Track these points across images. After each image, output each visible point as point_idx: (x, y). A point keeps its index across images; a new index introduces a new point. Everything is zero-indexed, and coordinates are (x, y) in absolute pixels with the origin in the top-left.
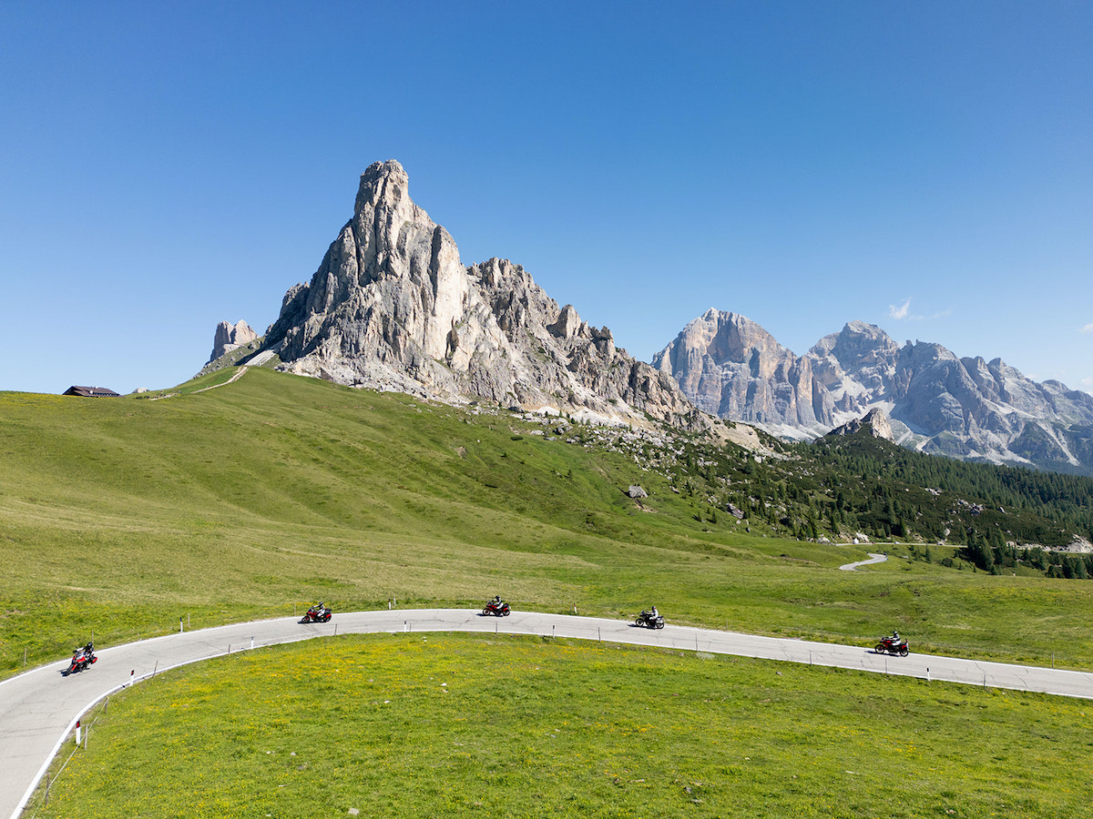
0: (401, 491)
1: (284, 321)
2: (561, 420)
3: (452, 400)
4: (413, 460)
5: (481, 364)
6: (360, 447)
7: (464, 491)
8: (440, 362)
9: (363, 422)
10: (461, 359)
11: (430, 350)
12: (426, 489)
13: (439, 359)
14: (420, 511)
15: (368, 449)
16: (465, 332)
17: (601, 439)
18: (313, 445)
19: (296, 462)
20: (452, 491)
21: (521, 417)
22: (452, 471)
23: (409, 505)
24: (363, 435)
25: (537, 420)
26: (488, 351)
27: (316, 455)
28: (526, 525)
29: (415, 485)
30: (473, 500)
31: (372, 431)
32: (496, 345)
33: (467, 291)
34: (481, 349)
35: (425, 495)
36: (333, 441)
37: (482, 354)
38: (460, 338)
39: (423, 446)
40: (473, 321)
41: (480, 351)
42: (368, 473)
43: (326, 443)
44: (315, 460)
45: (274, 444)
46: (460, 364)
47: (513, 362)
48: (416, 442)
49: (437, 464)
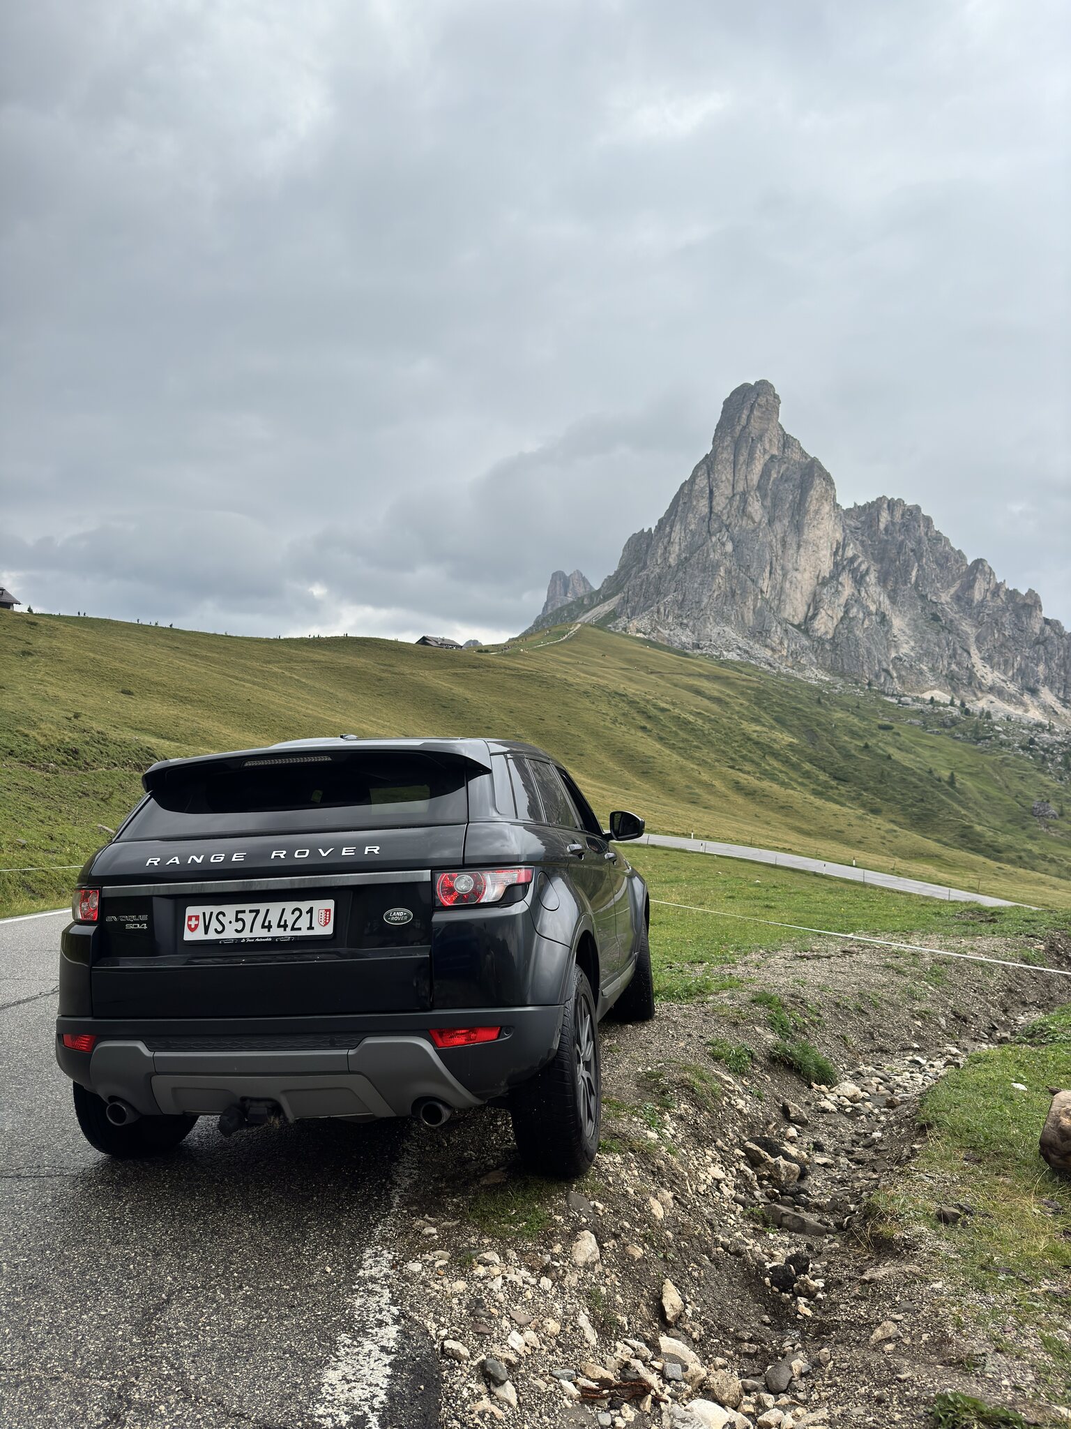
0: (731, 771)
1: (622, 572)
2: (950, 708)
3: (807, 673)
4: (750, 739)
5: (849, 632)
6: (691, 718)
7: (806, 781)
8: (798, 627)
9: (698, 692)
10: (824, 625)
11: (788, 612)
12: (761, 773)
13: (796, 623)
14: (750, 793)
15: (700, 722)
16: (833, 590)
17: (1003, 737)
18: (643, 712)
19: (624, 728)
20: (791, 779)
21: (897, 701)
22: (794, 756)
23: (738, 787)
24: (697, 706)
25: (918, 706)
26: (861, 615)
27: (644, 723)
28: (875, 826)
29: (748, 767)
30: (816, 793)
31: (706, 702)
32: (873, 608)
33: (841, 540)
34: (853, 612)
35: (759, 779)
36: (663, 710)
37: (853, 619)
38: (826, 598)
39: (764, 725)
40: (845, 578)
41: (851, 616)
42: (697, 747)
43: (655, 711)
44: (644, 728)
45: (604, 708)
46: (823, 630)
47: (895, 631)
48: (756, 720)
49: (776, 746)
